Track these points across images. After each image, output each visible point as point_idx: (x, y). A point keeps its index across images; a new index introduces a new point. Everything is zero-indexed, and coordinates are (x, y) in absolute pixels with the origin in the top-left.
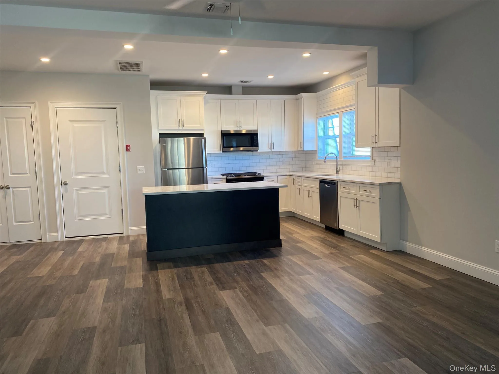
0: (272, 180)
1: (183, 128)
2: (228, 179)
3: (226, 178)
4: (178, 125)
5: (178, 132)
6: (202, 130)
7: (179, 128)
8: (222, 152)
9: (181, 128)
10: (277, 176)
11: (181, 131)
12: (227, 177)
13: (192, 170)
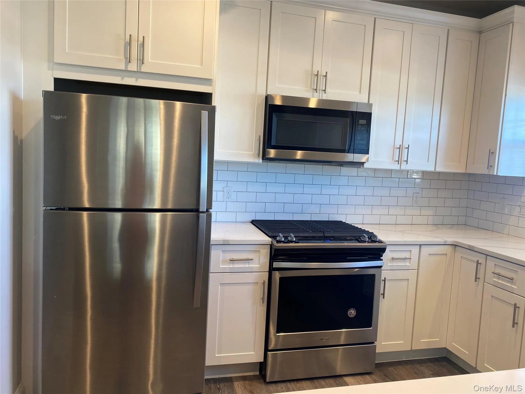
0: (406, 255)
1: (140, 68)
2: (275, 250)
3: (271, 245)
4: (126, 58)
5: (122, 79)
6: (208, 81)
7: (126, 66)
8: (261, 161)
9: (133, 67)
10: (420, 245)
11: (134, 79)
12: (275, 243)
13: (173, 217)
